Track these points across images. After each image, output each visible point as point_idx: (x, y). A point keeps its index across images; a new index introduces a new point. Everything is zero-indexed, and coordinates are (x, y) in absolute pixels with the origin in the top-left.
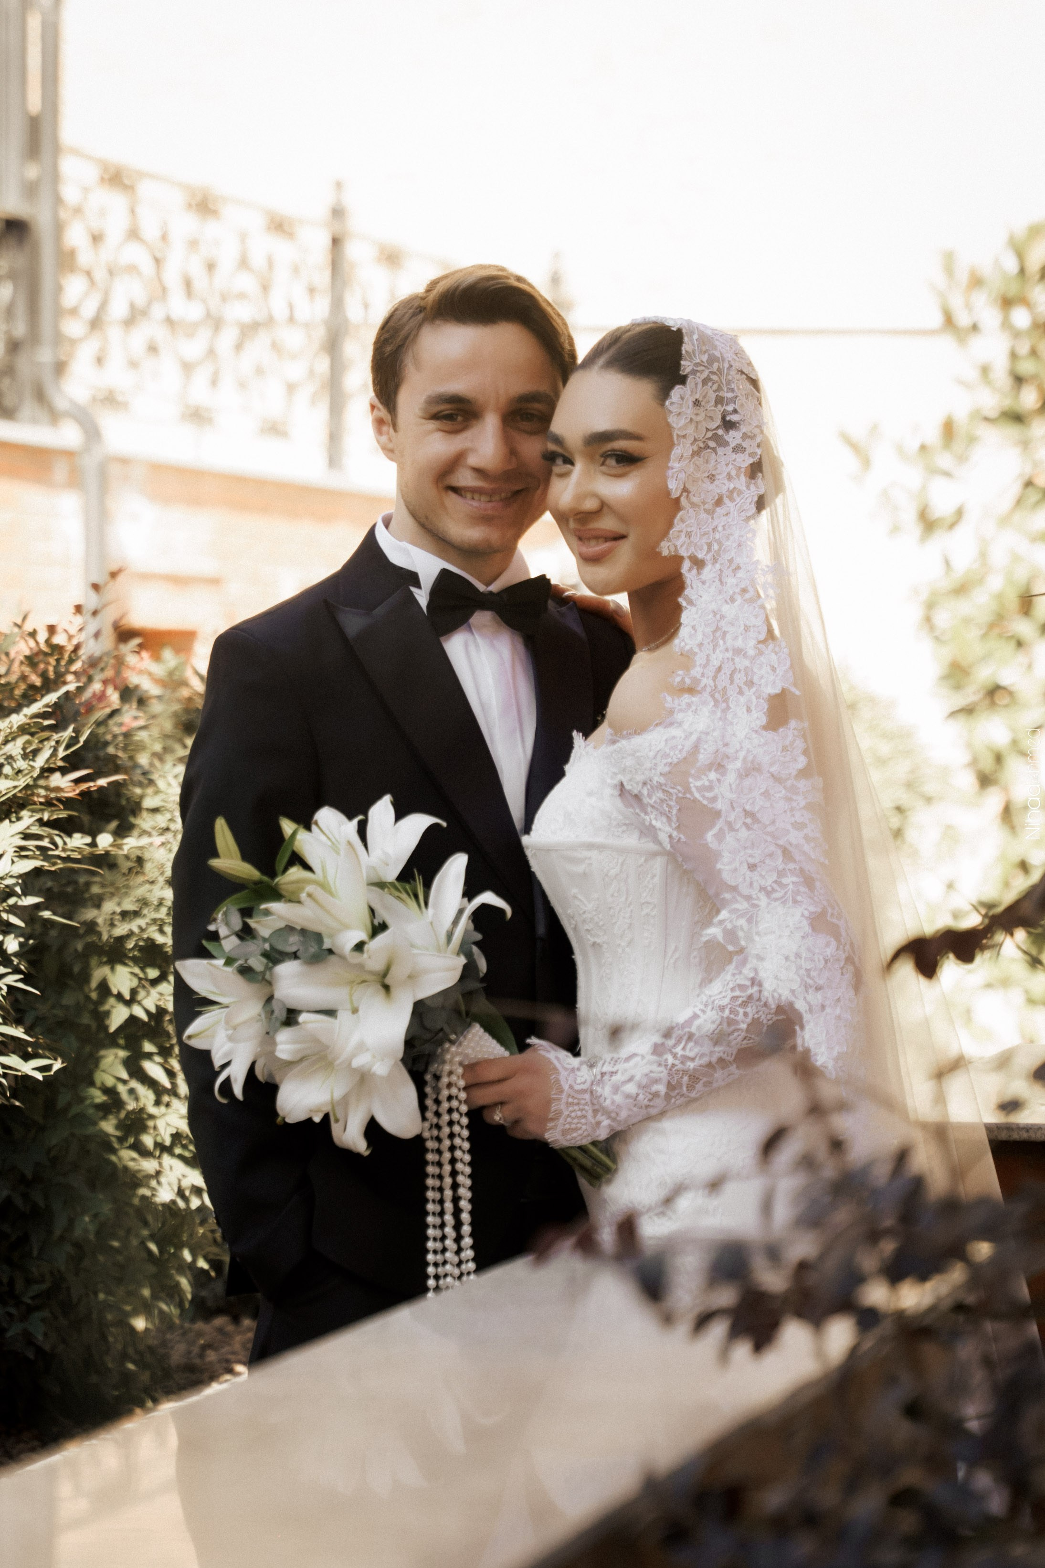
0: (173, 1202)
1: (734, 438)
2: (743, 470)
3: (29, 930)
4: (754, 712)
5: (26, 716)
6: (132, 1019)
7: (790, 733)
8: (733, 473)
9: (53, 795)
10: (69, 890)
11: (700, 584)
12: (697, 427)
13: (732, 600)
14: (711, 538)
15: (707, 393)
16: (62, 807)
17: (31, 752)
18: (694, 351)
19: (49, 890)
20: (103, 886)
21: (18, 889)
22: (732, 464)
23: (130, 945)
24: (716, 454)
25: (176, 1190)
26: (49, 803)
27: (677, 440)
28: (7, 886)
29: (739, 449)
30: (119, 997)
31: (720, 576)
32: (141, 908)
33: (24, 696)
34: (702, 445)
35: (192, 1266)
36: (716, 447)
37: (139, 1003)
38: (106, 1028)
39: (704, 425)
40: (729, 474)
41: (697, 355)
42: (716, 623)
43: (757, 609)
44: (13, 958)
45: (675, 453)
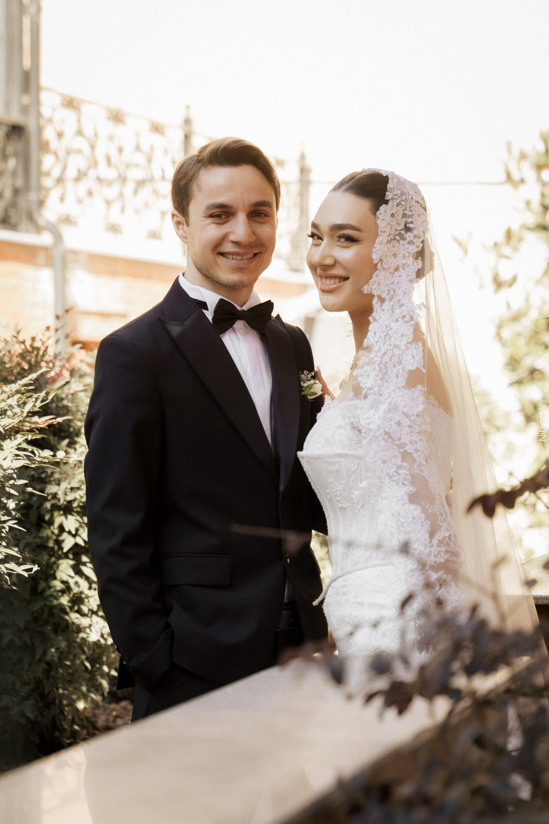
0: (99, 641)
1: (409, 236)
2: (412, 254)
3: (21, 497)
4: (400, 378)
5: (19, 385)
6: (76, 545)
7: (417, 392)
8: (407, 255)
9: (33, 426)
10: (43, 476)
11: (381, 311)
12: (391, 228)
13: (397, 320)
14: (390, 287)
15: (399, 210)
16: (38, 432)
17: (22, 403)
18: (394, 188)
19: (33, 476)
20: (61, 474)
21: (15, 476)
22: (407, 250)
23: (75, 505)
24: (399, 243)
25: (100, 634)
26: (31, 431)
27: (380, 233)
28: (9, 474)
29: (411, 242)
30: (69, 532)
31: (392, 308)
32: (81, 486)
33: (19, 373)
34: (392, 238)
35: (108, 674)
36: (399, 240)
37: (80, 536)
38: (62, 549)
39: (395, 227)
40: (404, 255)
41: (395, 189)
42: (387, 331)
43: (409, 326)
44: (12, 512)
45: (378, 240)
